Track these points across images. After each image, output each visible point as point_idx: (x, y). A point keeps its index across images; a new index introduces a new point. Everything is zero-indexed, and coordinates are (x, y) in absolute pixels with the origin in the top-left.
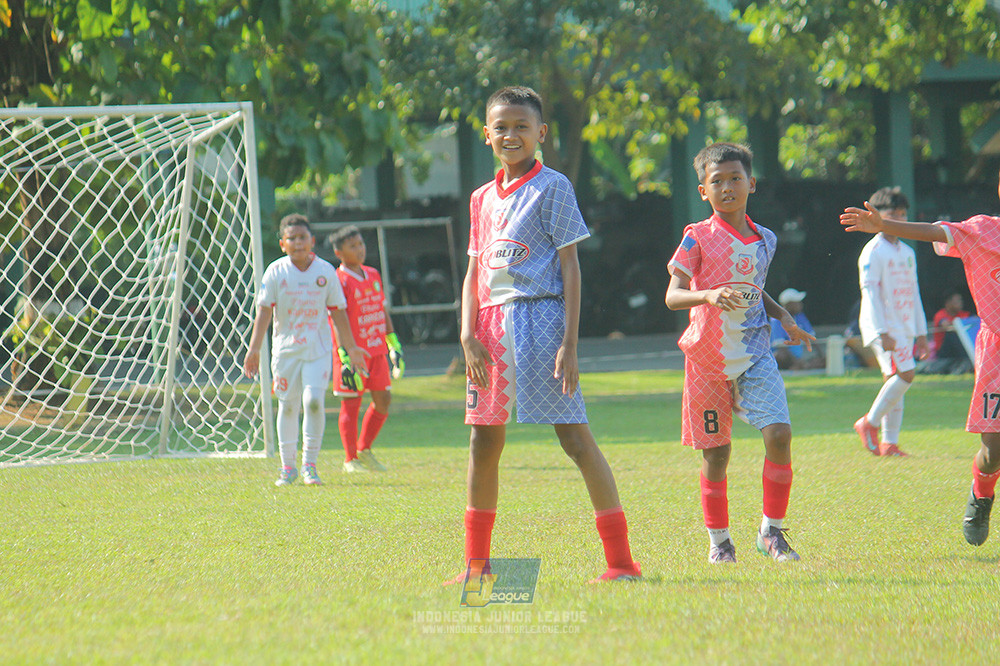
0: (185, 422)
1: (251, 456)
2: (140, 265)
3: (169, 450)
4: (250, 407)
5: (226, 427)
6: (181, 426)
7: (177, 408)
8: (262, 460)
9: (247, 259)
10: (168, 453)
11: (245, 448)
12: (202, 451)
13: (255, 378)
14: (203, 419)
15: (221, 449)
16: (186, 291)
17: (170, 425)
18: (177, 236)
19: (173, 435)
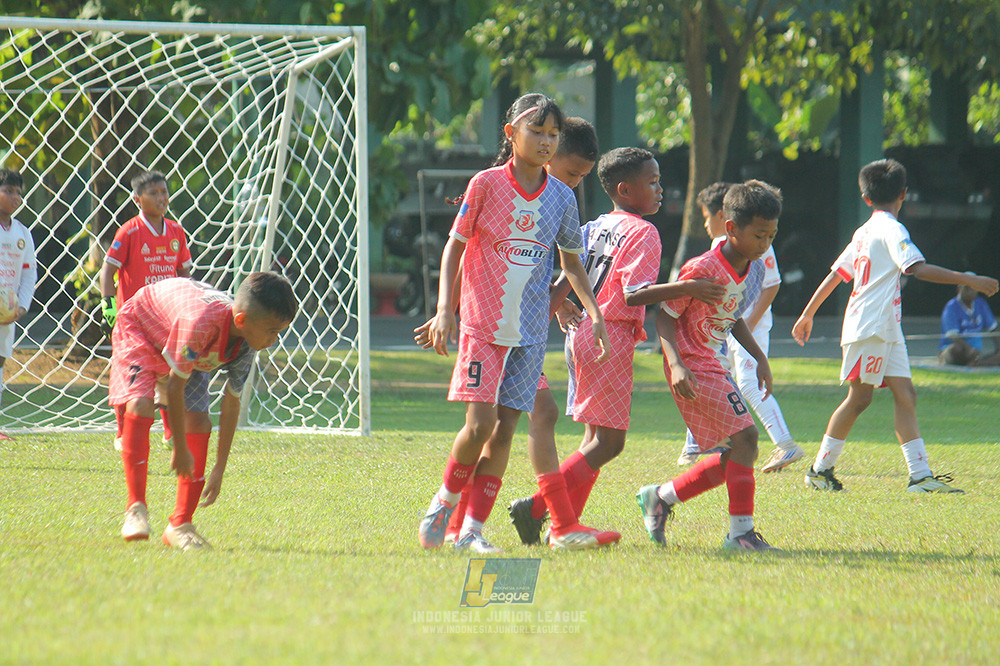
0: (269, 390)
1: (344, 433)
2: (227, 207)
3: (250, 422)
4: (344, 377)
5: (315, 398)
6: (264, 395)
7: (261, 374)
8: (357, 439)
9: (351, 207)
10: (248, 425)
11: (336, 424)
12: (287, 425)
13: (353, 344)
14: (290, 389)
15: (309, 424)
16: (278, 240)
17: (253, 394)
18: (271, 176)
19: (255, 405)
